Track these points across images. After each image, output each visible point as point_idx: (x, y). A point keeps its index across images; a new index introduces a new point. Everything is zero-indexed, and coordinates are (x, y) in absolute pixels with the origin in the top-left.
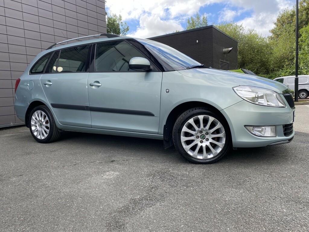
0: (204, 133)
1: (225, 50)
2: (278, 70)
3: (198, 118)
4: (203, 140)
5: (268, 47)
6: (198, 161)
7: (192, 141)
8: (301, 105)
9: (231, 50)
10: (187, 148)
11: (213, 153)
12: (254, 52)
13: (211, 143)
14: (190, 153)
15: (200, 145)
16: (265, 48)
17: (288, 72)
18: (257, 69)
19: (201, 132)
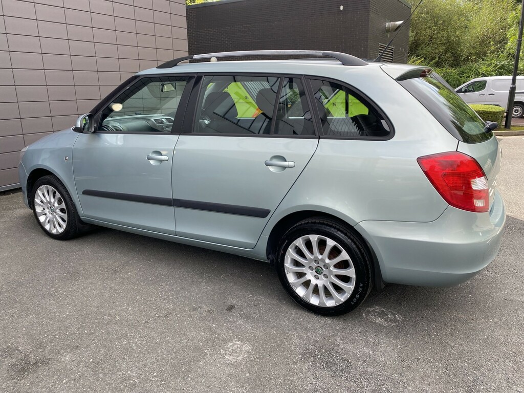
1: (389, 24)
2: (476, 61)
5: (461, 15)
8: (515, 135)
9: (399, 26)
12: (436, 25)
16: (456, 18)
17: (493, 65)
18: (439, 57)
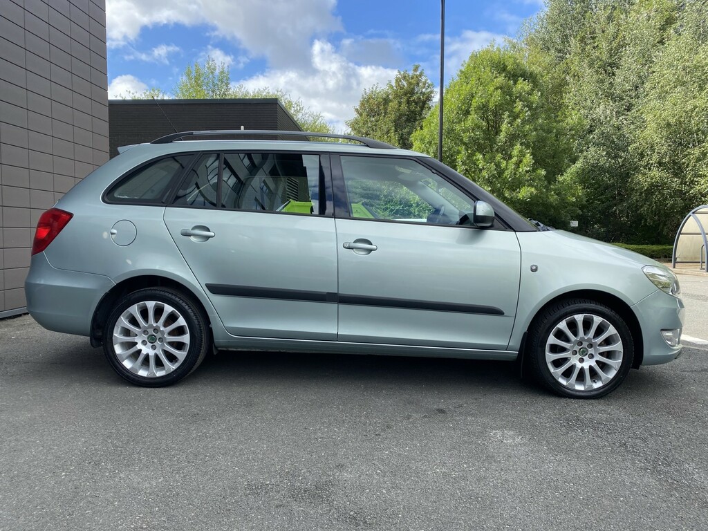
0: (585, 344)
3: (575, 319)
4: (584, 357)
6: (577, 393)
7: (565, 360)
10: (557, 372)
11: (603, 379)
13: (597, 362)
14: (563, 381)
15: (579, 365)
19: (580, 343)
